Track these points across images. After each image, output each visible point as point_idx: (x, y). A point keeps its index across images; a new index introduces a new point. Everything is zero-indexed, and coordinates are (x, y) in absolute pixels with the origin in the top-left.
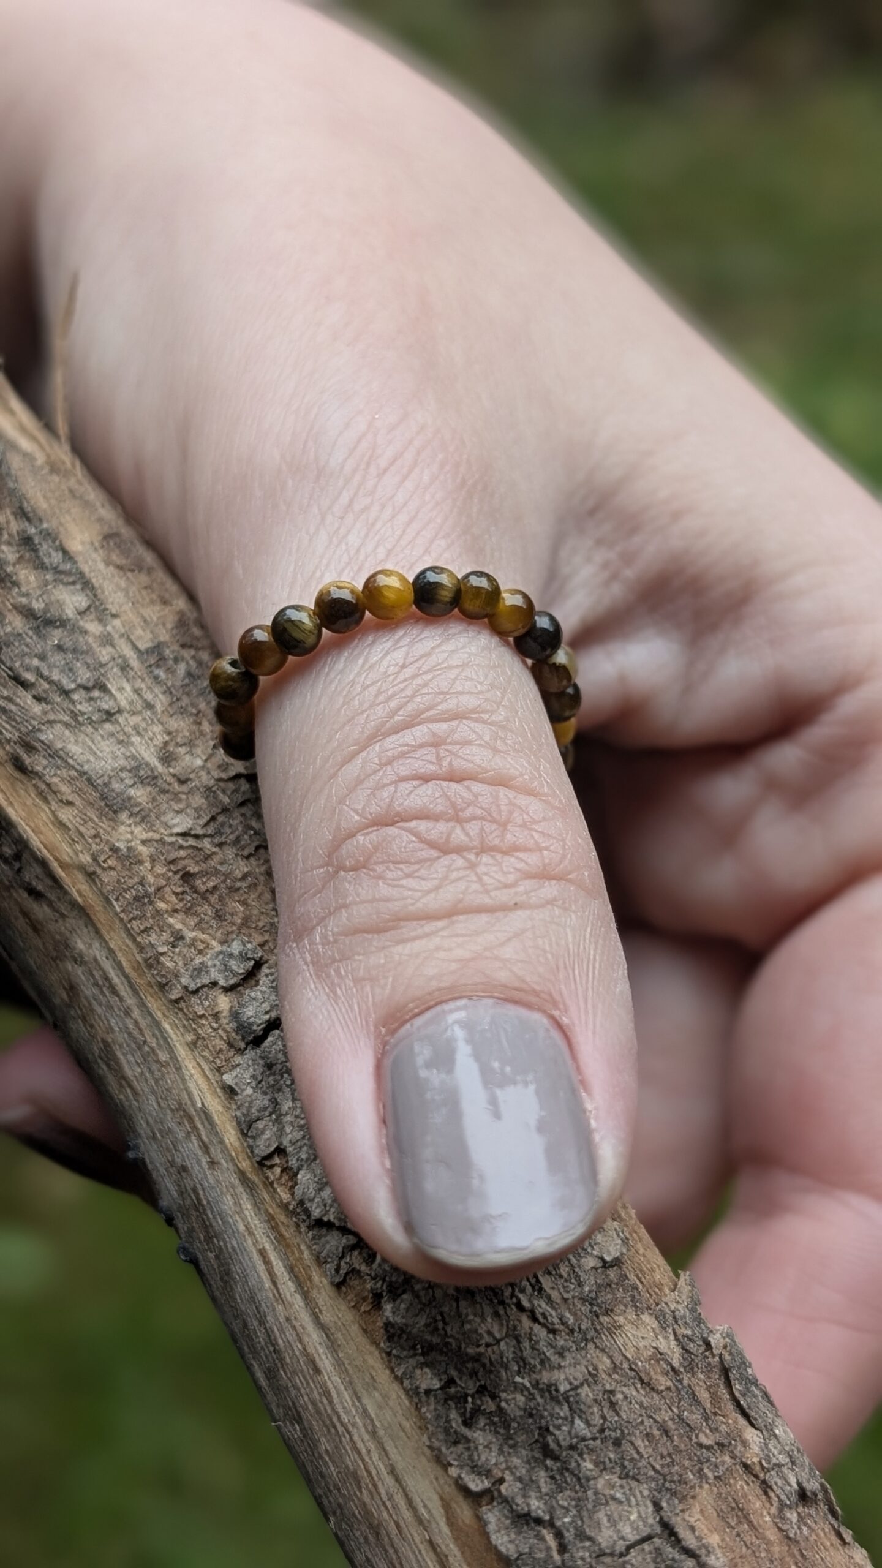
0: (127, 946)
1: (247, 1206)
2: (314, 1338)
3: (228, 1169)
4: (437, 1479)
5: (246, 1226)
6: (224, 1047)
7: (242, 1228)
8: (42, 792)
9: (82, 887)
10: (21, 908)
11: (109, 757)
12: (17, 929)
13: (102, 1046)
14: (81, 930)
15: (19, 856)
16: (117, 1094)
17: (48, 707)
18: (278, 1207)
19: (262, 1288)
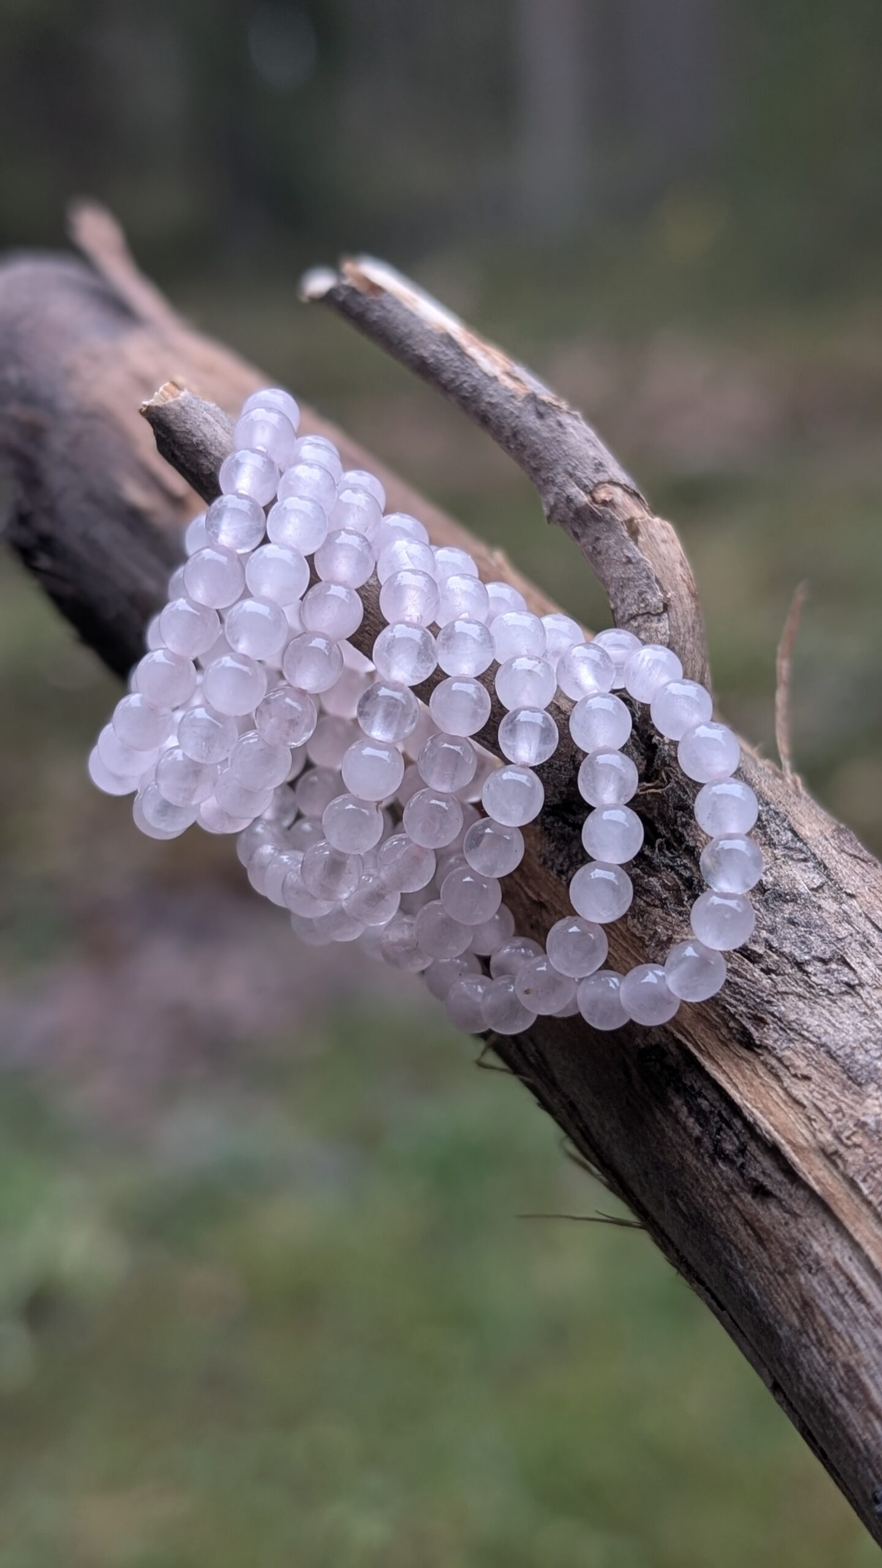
0: (877, 1236)
8: (772, 1068)
9: (820, 1174)
10: (743, 1217)
11: (851, 1028)
12: (736, 1247)
13: (842, 1373)
14: (817, 1229)
15: (742, 1150)
16: (860, 1436)
17: (778, 979)
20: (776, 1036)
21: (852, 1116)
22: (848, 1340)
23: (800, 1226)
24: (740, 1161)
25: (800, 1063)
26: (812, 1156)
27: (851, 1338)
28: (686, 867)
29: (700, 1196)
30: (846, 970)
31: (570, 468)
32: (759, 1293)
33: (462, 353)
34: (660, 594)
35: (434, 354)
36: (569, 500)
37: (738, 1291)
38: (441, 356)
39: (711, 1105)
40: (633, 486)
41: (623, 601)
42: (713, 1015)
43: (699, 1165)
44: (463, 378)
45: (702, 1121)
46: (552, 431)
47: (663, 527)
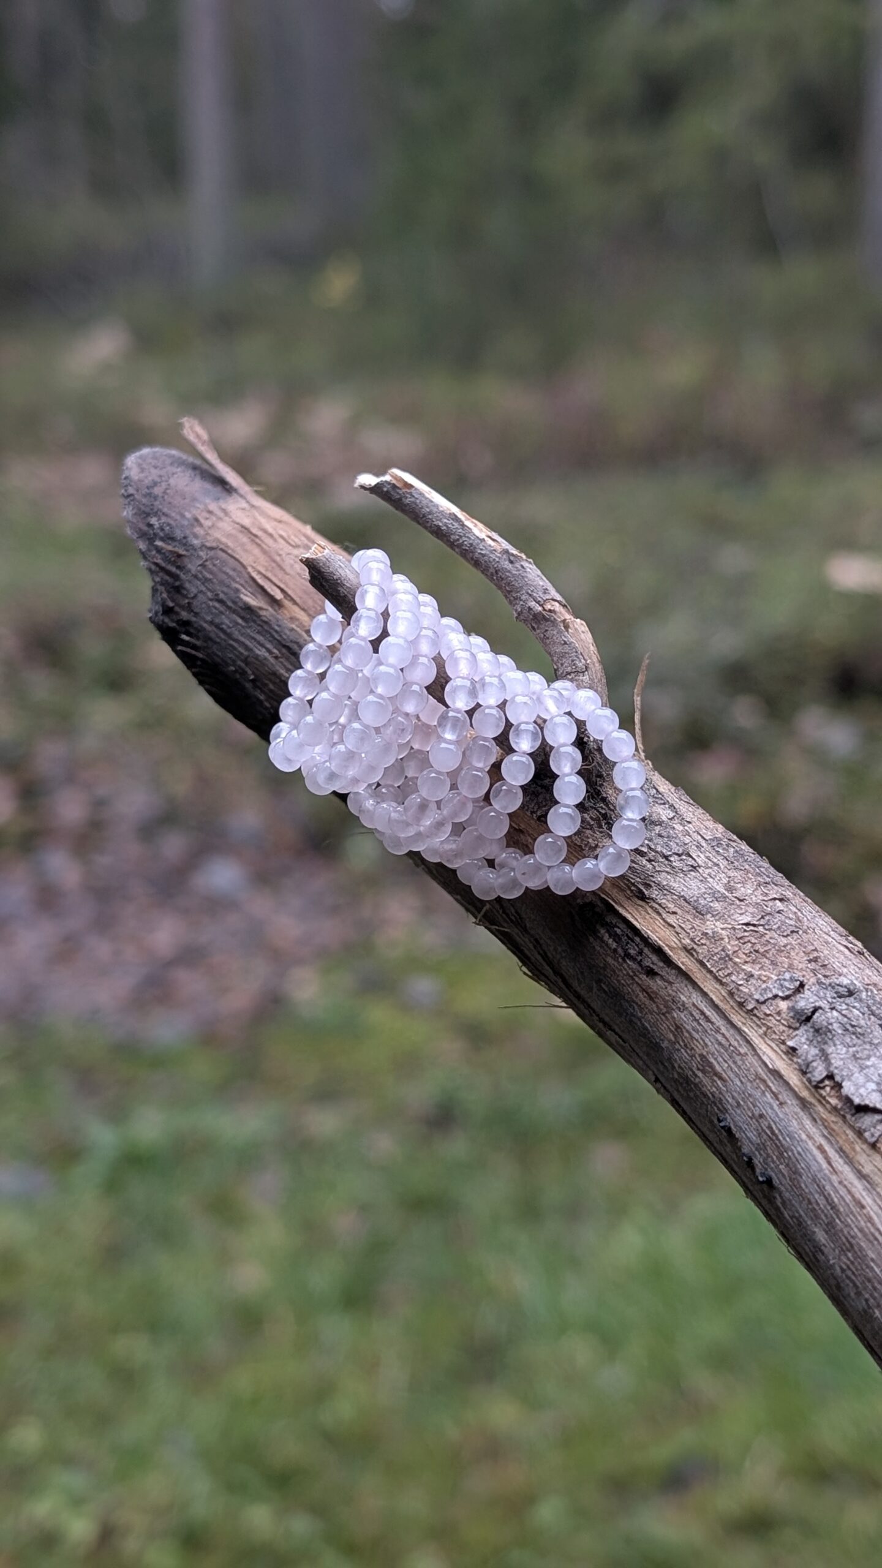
0: (716, 988)
1: (808, 1123)
2: (858, 1187)
3: (792, 1104)
5: (807, 1135)
6: (786, 1029)
7: (804, 1137)
8: (656, 909)
9: (684, 960)
10: (641, 988)
11: (696, 888)
12: (637, 1004)
13: (699, 1060)
14: (683, 989)
15: (641, 953)
16: (709, 1090)
17: (656, 864)
18: (830, 1112)
19: (821, 1170)
20: (657, 893)
21: (699, 930)
22: (702, 1042)
23: (674, 988)
24: (639, 958)
25: (671, 906)
26: (679, 952)
27: (703, 1041)
28: (602, 808)
29: (616, 980)
30: (690, 859)
31: (530, 591)
32: (651, 1027)
33: (463, 525)
34: (583, 661)
35: (446, 525)
36: (530, 609)
37: (637, 1028)
38: (450, 526)
39: (622, 931)
40: (564, 602)
41: (562, 665)
42: (622, 884)
43: (616, 964)
44: (464, 539)
45: (617, 940)
46: (519, 570)
47: (582, 624)
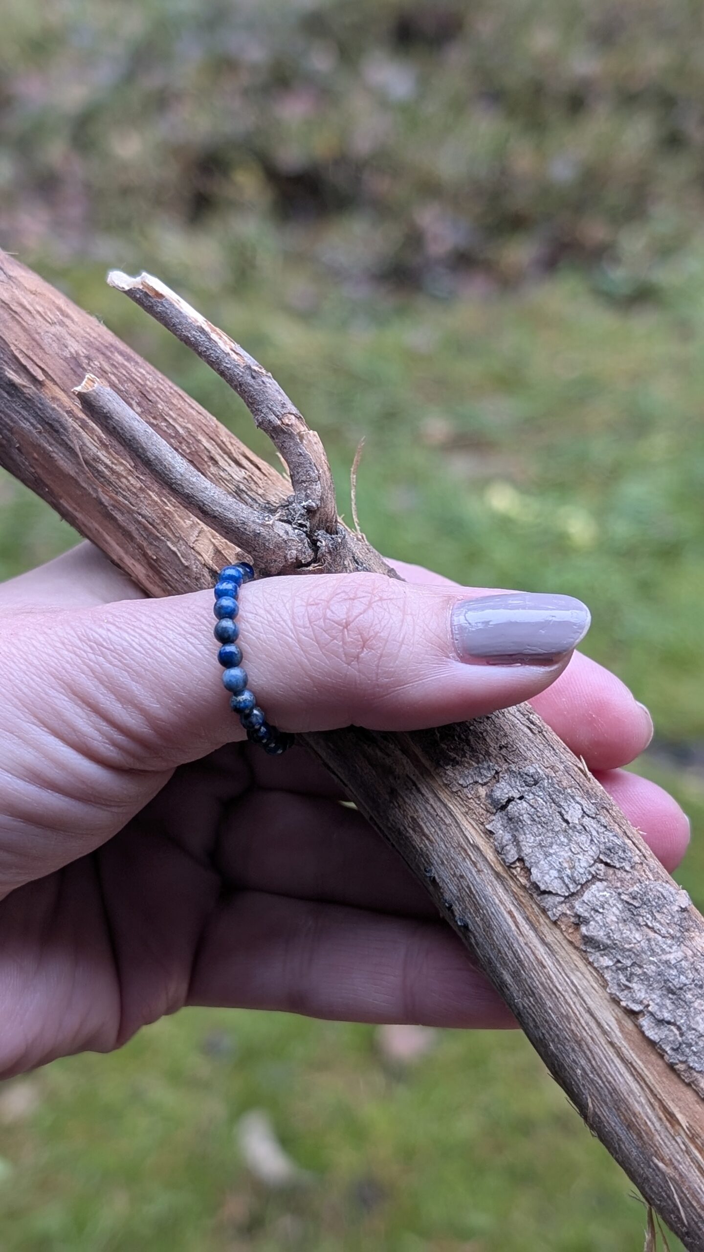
1: (501, 891)
2: (541, 951)
3: (488, 874)
4: (613, 1010)
5: (500, 901)
6: (485, 812)
7: (497, 901)
16: (418, 845)
18: (519, 887)
19: (510, 930)
22: (413, 808)
31: (269, 405)
34: (316, 471)
35: (194, 336)
36: (270, 421)
40: (299, 414)
41: (298, 473)
44: (211, 351)
46: (260, 386)
47: (315, 435)
